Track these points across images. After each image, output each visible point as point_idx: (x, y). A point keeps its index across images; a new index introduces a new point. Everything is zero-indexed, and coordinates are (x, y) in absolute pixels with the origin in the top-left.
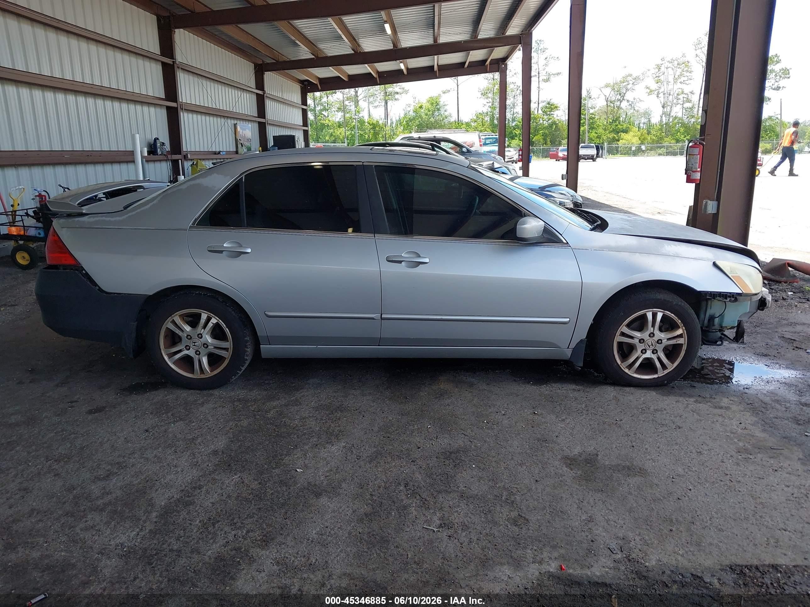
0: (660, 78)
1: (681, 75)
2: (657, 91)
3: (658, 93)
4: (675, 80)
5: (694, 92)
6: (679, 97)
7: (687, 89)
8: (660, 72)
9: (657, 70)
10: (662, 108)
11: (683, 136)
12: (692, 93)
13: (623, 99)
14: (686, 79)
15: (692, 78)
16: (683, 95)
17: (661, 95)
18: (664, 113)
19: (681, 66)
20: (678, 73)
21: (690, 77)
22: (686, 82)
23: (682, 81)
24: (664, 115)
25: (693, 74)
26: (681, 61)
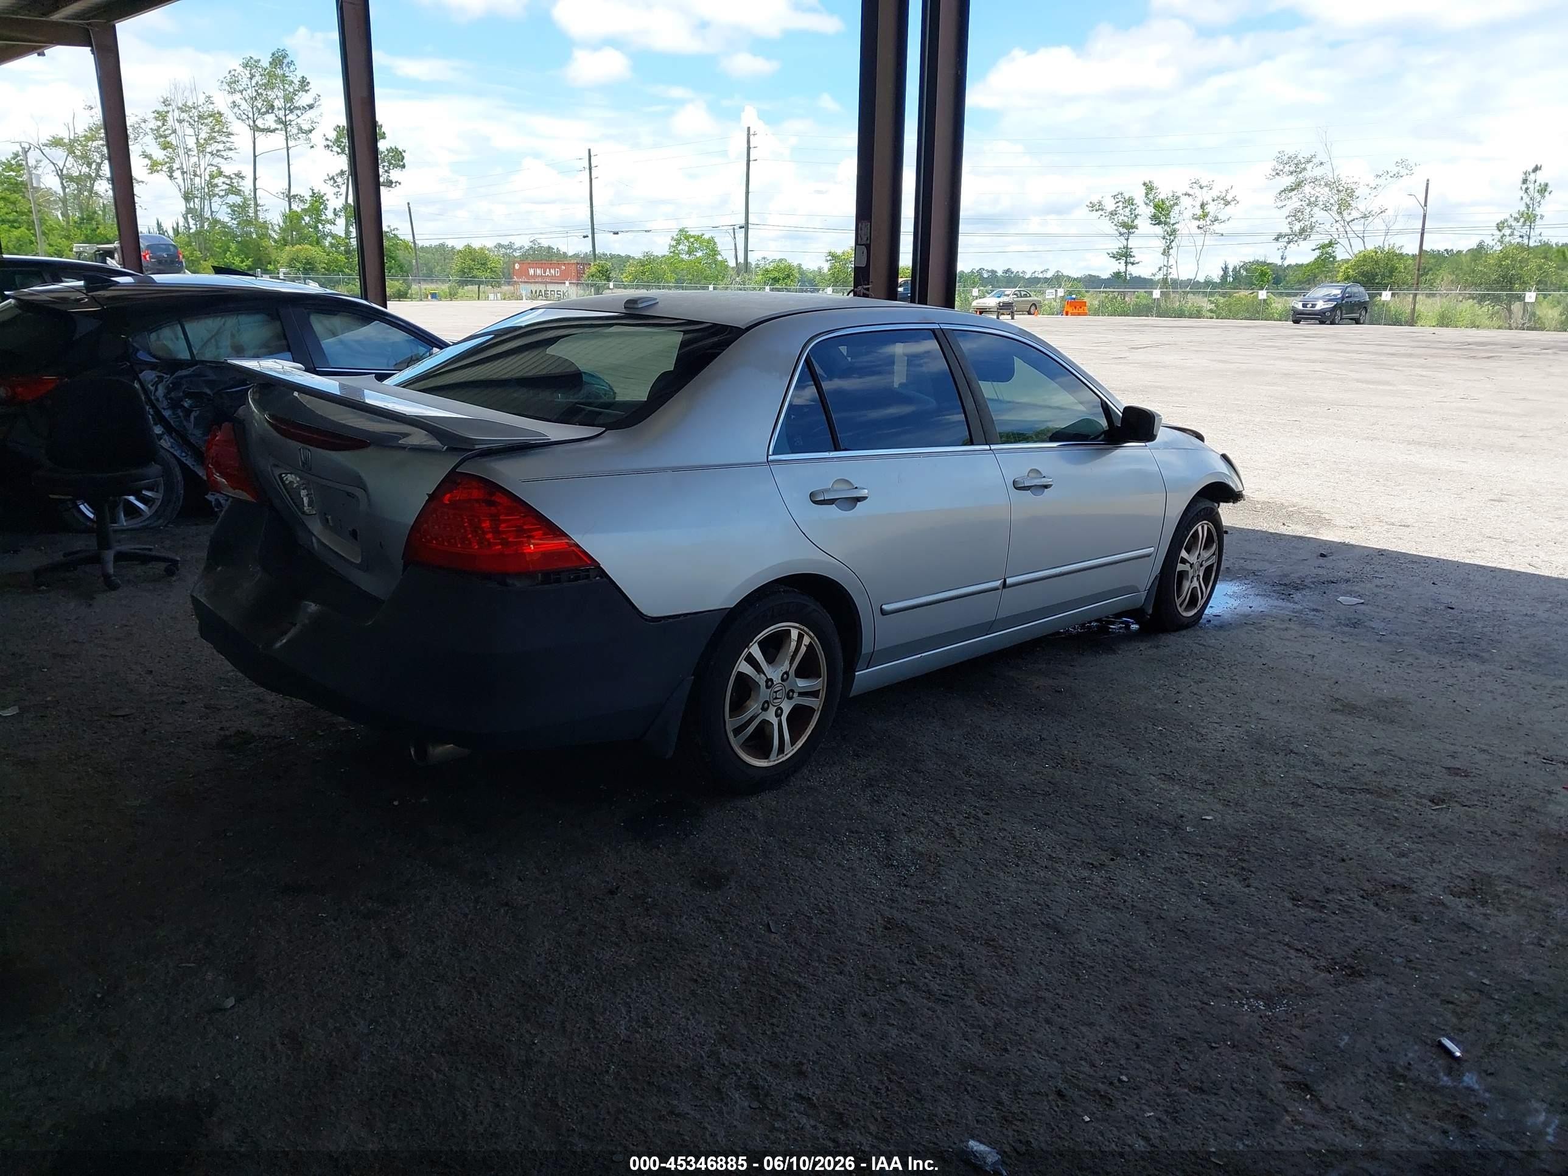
0: (168, 139)
1: (211, 139)
2: (168, 165)
3: (171, 171)
4: (201, 148)
5: (243, 174)
6: (216, 181)
7: (229, 169)
8: (165, 127)
9: (160, 123)
10: (183, 202)
11: (238, 259)
12: (239, 175)
13: (98, 175)
14: (221, 147)
15: (233, 147)
16: (222, 179)
17: (177, 174)
18: (189, 211)
19: (206, 121)
20: (203, 135)
21: (228, 145)
22: (222, 153)
23: (215, 152)
24: (189, 216)
25: (233, 138)
26: (206, 109)
